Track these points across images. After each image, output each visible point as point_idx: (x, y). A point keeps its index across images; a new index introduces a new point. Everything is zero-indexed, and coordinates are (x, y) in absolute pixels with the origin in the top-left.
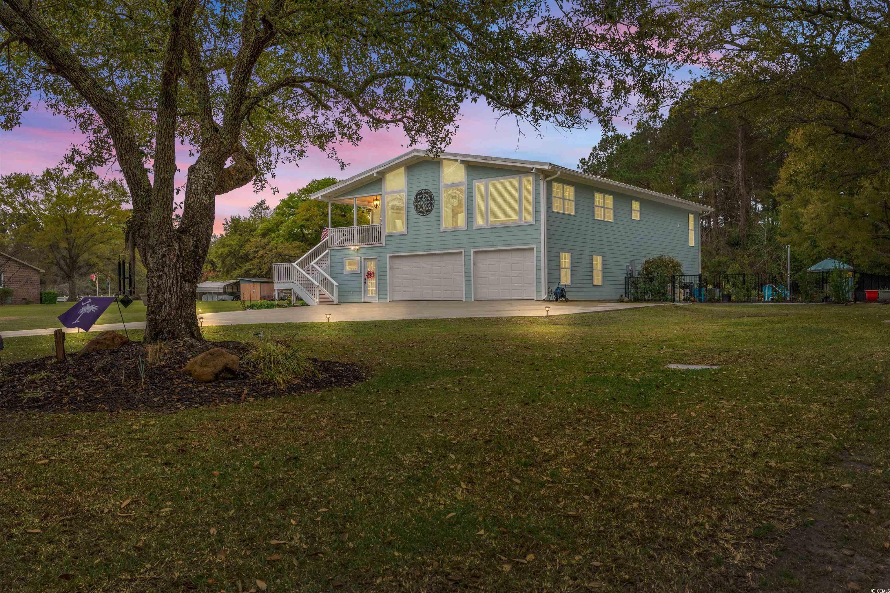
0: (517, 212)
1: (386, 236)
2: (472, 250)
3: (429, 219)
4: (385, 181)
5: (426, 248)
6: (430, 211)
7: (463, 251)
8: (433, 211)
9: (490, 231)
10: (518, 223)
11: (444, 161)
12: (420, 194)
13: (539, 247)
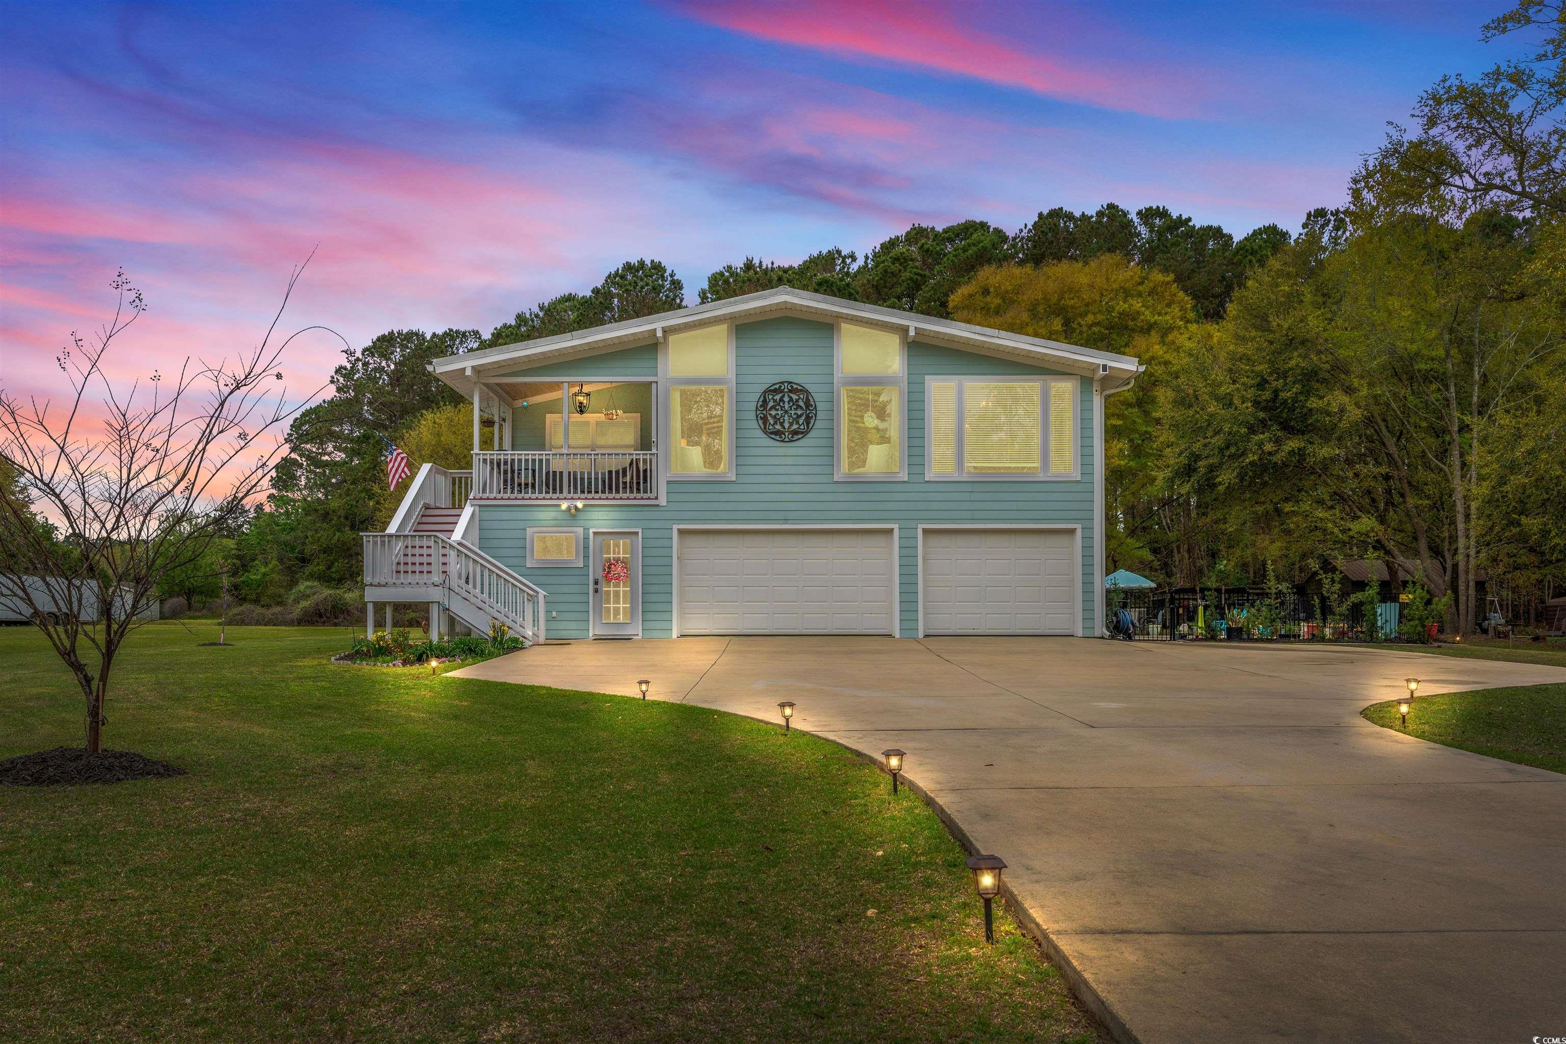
0: (1036, 454)
1: (668, 482)
2: (921, 527)
3: (801, 451)
4: (666, 353)
5: (790, 515)
6: (805, 433)
7: (895, 526)
8: (812, 434)
9: (968, 488)
10: (1041, 477)
11: (845, 326)
12: (776, 391)
13: (1088, 529)
